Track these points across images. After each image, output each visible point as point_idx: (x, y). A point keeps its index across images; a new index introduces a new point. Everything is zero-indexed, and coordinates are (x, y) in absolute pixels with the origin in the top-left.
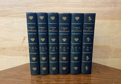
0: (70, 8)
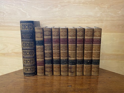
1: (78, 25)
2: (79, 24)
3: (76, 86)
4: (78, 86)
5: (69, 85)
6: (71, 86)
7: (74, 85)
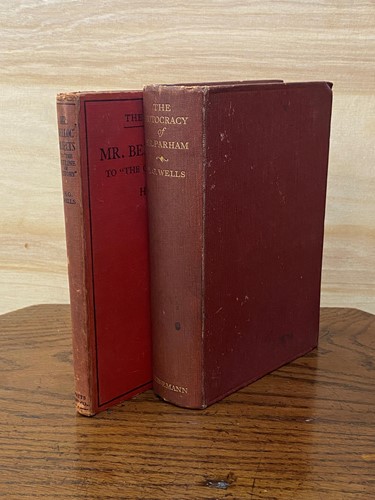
0: (258, 33)
1: (321, 36)
2: (331, 27)
3: (264, 483)
4: (282, 485)
5: (213, 474)
6: (230, 481)
7: (253, 474)
